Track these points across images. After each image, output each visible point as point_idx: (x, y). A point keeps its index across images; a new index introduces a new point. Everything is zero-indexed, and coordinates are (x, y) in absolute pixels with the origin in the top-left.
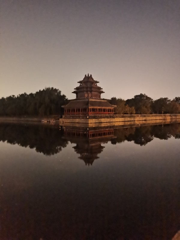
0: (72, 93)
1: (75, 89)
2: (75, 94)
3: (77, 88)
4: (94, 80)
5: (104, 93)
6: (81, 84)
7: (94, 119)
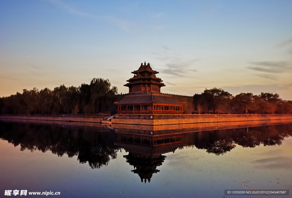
0: (124, 85)
1: (127, 81)
2: (128, 87)
3: (131, 80)
4: (152, 69)
5: (165, 86)
7: (159, 120)
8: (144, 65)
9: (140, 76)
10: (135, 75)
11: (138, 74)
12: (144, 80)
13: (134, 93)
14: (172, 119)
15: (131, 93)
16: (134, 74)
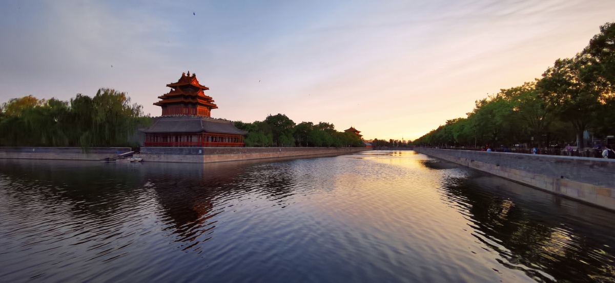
0: (154, 104)
1: (159, 97)
2: (160, 107)
3: (165, 97)
4: (199, 83)
5: (216, 109)
6: (174, 90)
7: (212, 156)
8: (186, 75)
9: (181, 92)
10: (172, 90)
11: (178, 89)
12: (186, 97)
13: (170, 116)
14: (229, 153)
15: (166, 116)
16: (171, 88)
